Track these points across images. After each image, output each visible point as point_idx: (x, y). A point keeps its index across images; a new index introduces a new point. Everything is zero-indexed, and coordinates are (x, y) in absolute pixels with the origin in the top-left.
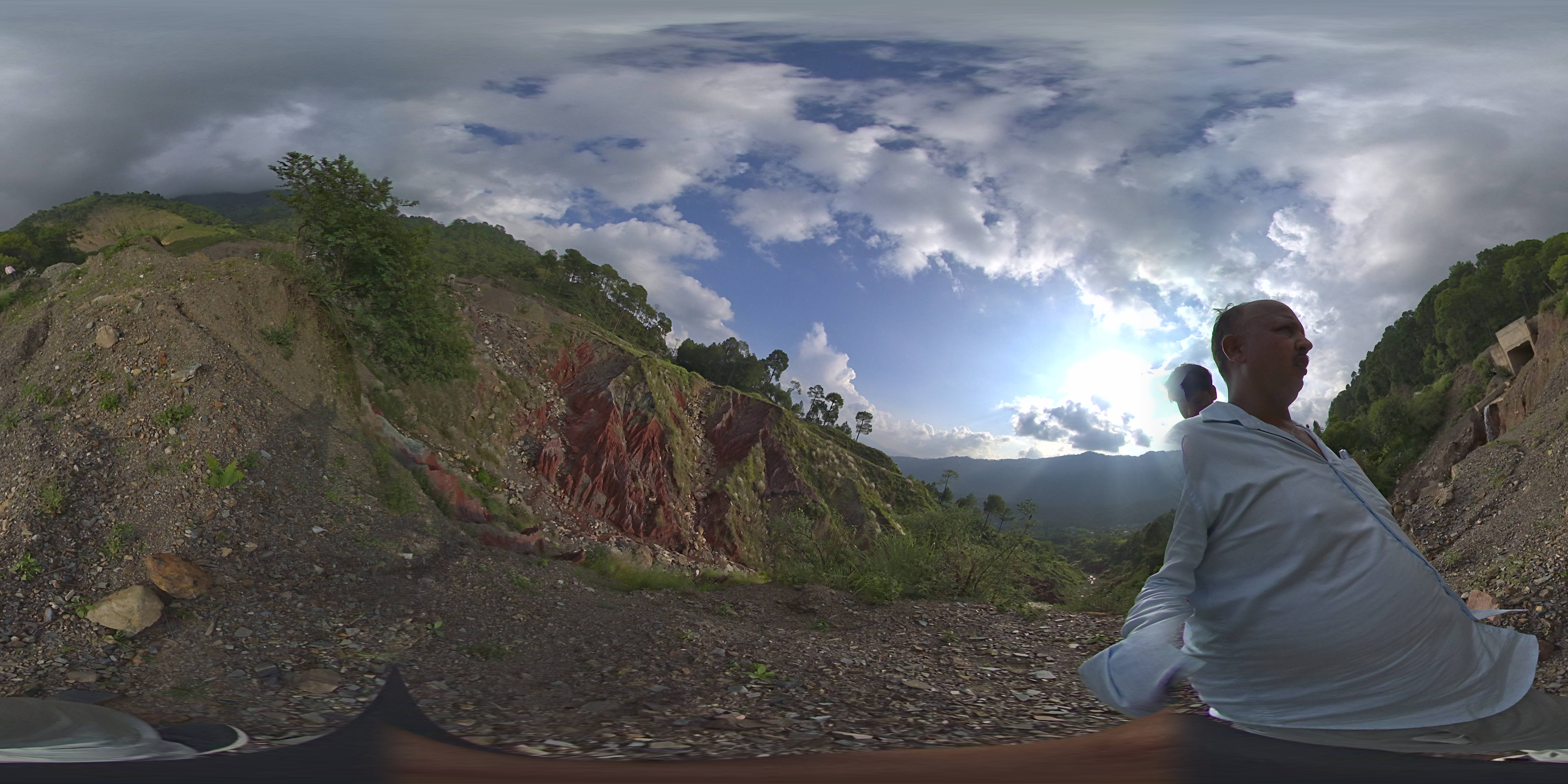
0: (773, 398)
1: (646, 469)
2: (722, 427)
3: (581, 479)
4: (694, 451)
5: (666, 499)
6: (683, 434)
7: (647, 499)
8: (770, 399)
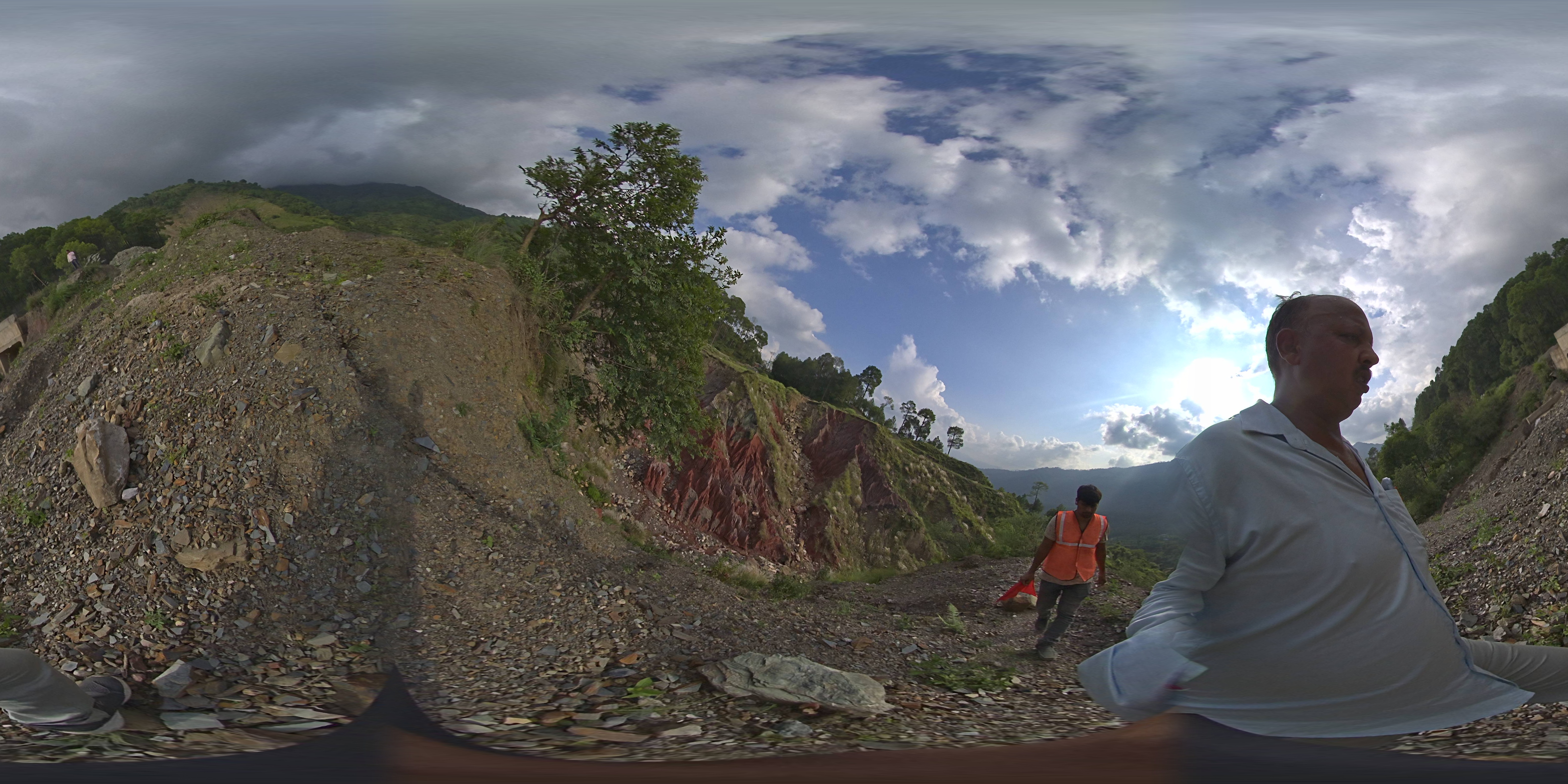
0: (866, 413)
1: (749, 484)
2: (818, 443)
3: (688, 494)
4: (793, 466)
5: (768, 512)
6: (782, 450)
7: (750, 513)
8: (864, 415)
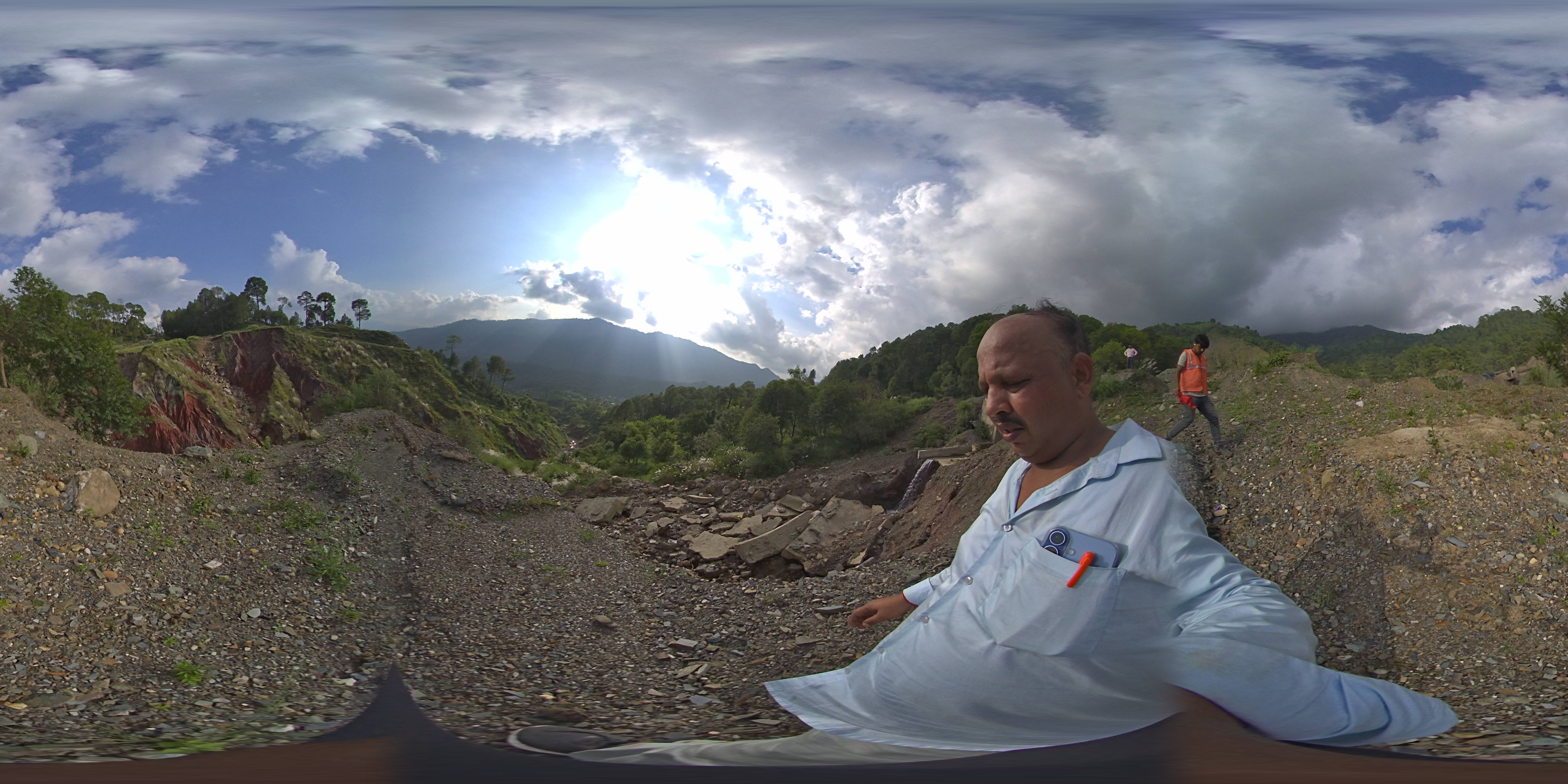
2: (240, 369)
6: (214, 393)
8: (267, 324)
